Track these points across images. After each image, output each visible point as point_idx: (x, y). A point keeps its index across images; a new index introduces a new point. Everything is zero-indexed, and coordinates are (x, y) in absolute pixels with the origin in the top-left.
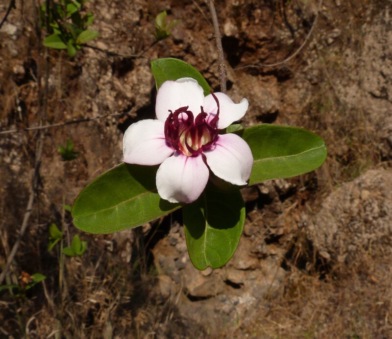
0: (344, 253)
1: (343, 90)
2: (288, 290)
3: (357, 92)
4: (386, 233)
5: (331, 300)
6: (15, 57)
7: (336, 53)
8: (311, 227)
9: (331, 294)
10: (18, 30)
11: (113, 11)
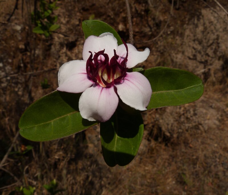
0: (177, 133)
1: (175, 56)
2: (150, 151)
3: (182, 57)
4: (197, 123)
5: (171, 156)
6: (20, 41)
7: (172, 38)
8: (161, 121)
9: (171, 153)
10: (22, 28)
11: (66, 19)
